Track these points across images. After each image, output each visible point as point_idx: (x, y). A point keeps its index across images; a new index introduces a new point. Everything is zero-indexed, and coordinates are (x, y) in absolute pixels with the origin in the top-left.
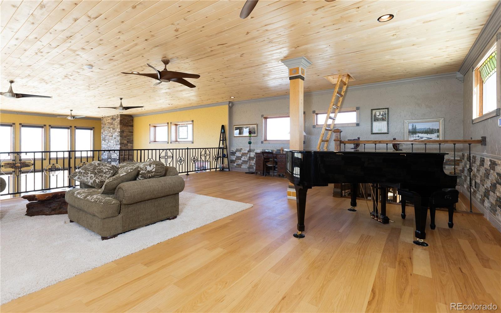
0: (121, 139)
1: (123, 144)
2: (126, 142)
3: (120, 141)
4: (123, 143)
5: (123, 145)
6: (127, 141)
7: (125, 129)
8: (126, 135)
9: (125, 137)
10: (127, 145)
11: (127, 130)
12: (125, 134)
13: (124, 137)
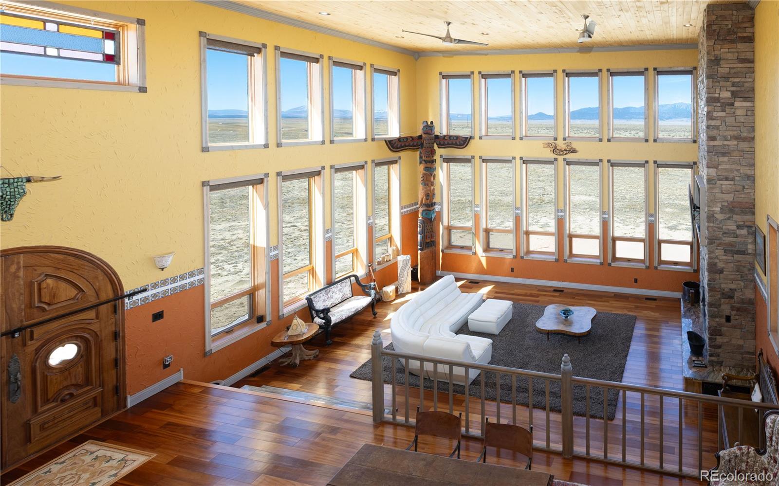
0: (711, 84)
1: (719, 101)
2: (728, 95)
3: (708, 93)
4: (717, 100)
5: (719, 104)
6: (733, 93)
7: (724, 51)
8: (727, 70)
9: (726, 78)
10: (732, 104)
11: (730, 56)
12: (723, 69)
13: (722, 77)
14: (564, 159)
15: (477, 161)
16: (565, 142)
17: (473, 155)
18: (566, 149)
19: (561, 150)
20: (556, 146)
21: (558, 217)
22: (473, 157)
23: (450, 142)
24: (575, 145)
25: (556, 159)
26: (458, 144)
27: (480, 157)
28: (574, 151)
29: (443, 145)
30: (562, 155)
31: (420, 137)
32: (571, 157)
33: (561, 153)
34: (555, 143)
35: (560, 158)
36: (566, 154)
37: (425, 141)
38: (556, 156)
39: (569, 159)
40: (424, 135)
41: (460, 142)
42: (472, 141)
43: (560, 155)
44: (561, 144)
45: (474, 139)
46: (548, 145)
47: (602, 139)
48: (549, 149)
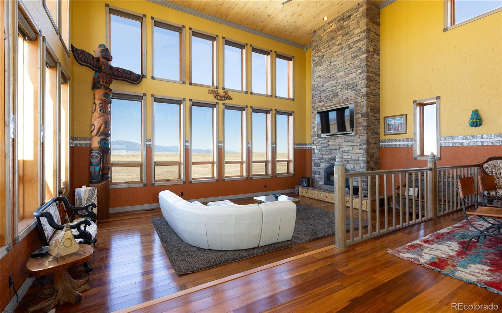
14: (223, 103)
15: (149, 99)
16: (224, 91)
17: (145, 93)
18: (225, 96)
19: (221, 97)
20: (218, 93)
21: (219, 147)
22: (145, 95)
23: (124, 76)
24: (230, 94)
25: (217, 103)
26: (132, 79)
27: (153, 96)
28: (230, 98)
29: (117, 76)
30: (222, 100)
31: (98, 59)
32: (228, 102)
33: (221, 99)
34: (217, 91)
35: (221, 103)
36: (225, 100)
37: (103, 65)
38: (218, 101)
39: (227, 104)
40: (102, 59)
41: (133, 77)
42: (144, 80)
43: (220, 100)
44: (221, 92)
45: (146, 78)
46: (211, 92)
47: (247, 92)
48: (212, 95)
